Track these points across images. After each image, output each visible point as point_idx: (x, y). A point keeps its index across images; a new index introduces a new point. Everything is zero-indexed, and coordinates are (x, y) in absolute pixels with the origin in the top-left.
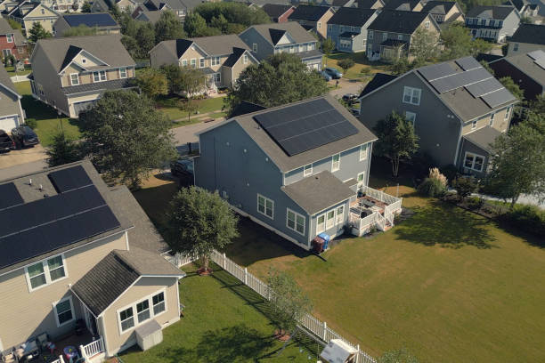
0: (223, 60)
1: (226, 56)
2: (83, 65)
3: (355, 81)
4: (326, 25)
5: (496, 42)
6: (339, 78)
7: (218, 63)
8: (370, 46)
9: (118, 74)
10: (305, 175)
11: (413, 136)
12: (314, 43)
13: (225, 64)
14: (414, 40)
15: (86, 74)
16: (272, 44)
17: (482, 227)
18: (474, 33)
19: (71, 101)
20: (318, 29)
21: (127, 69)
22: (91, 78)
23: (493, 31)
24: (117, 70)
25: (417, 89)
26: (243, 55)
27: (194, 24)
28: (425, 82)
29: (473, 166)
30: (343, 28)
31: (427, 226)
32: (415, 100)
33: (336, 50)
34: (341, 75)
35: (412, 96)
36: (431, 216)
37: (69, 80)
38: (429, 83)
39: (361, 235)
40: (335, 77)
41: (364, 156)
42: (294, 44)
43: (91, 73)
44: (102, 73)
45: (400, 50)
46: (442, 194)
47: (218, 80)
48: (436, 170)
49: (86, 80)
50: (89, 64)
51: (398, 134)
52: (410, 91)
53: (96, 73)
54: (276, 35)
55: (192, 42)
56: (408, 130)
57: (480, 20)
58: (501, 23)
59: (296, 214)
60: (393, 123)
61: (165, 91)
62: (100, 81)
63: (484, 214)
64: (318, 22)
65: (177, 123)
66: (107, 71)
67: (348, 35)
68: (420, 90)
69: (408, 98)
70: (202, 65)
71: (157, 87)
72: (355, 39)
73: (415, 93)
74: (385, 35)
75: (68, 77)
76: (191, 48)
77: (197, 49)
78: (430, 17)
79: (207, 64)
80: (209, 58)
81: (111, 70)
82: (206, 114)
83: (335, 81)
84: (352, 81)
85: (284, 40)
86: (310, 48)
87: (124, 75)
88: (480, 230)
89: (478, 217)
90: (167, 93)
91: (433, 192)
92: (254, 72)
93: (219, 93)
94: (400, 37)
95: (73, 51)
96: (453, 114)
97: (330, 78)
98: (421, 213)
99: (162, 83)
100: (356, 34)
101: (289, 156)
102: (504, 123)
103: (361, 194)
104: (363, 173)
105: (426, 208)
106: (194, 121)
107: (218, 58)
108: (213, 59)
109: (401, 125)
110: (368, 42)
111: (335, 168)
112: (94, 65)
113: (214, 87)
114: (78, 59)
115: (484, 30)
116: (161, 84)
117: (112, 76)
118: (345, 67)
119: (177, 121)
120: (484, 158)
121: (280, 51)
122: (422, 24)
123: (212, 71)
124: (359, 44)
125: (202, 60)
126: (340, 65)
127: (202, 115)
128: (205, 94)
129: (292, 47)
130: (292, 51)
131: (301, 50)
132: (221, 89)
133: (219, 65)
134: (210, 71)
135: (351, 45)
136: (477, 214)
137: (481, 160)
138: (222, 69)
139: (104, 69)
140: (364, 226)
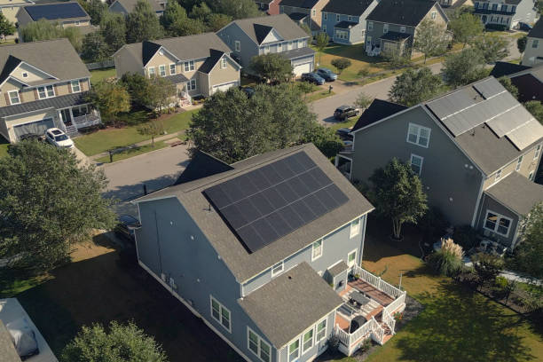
0: (199, 65)
1: (202, 60)
2: (25, 80)
3: (352, 84)
4: (321, 13)
5: (508, 30)
6: (333, 80)
7: (192, 68)
8: (370, 38)
9: (70, 88)
10: (273, 275)
11: (420, 196)
12: (304, 40)
13: (201, 69)
14: (419, 34)
15: (29, 90)
16: (257, 43)
17: (513, 331)
18: (484, 18)
19: (10, 125)
20: (312, 17)
21: (81, 81)
22: (36, 94)
23: (505, 17)
24: (69, 83)
25: (425, 128)
26: (222, 59)
27: (173, 15)
28: (436, 121)
29: (496, 228)
30: (339, 17)
31: (441, 332)
32: (423, 141)
33: (331, 41)
34: (335, 77)
35: (418, 136)
36: (444, 311)
37: (7, 99)
38: (442, 123)
39: (350, 354)
40: (329, 79)
41: (356, 231)
42: (282, 42)
43: (35, 89)
44: (49, 87)
45: (403, 44)
46: (458, 272)
47: (193, 87)
48: (450, 241)
49: (29, 97)
50: (32, 78)
51: (401, 192)
52: (415, 130)
53: (41, 89)
54: (261, 32)
55: (160, 46)
56: (414, 186)
57: (491, 5)
58: (514, 8)
59: (260, 339)
60: (395, 176)
61: (126, 107)
62: (47, 97)
63: (514, 307)
64: (312, 10)
65: (138, 149)
66: (55, 85)
67: (345, 25)
68: (430, 130)
69: (413, 138)
70: (173, 72)
71: (115, 103)
72: (353, 30)
73: (423, 132)
74: (386, 26)
75: (6, 95)
76: (159, 53)
77: (166, 54)
78: (437, 6)
79: (179, 70)
80: (182, 63)
81: (60, 85)
82: (176, 134)
83: (329, 84)
84: (348, 84)
85: (270, 38)
86: (300, 45)
87: (77, 89)
88: (511, 338)
89: (507, 311)
90: (128, 110)
91: (446, 269)
92: (221, 103)
93: (194, 104)
94: (403, 29)
95: (12, 63)
96: (472, 165)
97: (323, 81)
98: (432, 307)
99: (122, 99)
100: (354, 24)
101: (250, 252)
102: (532, 164)
103: (352, 278)
104: (356, 250)
105: (438, 296)
106: (160, 145)
107: (192, 63)
108: (186, 64)
109: (405, 181)
110: (367, 33)
111: (316, 254)
112: (39, 78)
113: (188, 97)
114: (17, 73)
115: (495, 16)
116: (120, 99)
117: (63, 91)
118: (340, 66)
119: (139, 145)
120: (511, 220)
121: (266, 51)
122: (428, 15)
123: (184, 79)
124: (357, 35)
125: (173, 66)
126: (335, 64)
127: (171, 136)
128: (177, 106)
129: (280, 45)
130: (280, 50)
131: (290, 47)
132: (196, 99)
133: (194, 71)
134: (181, 78)
135: (347, 37)
136: (505, 306)
137: (507, 223)
138: (197, 75)
139: (51, 83)
140: (354, 341)
